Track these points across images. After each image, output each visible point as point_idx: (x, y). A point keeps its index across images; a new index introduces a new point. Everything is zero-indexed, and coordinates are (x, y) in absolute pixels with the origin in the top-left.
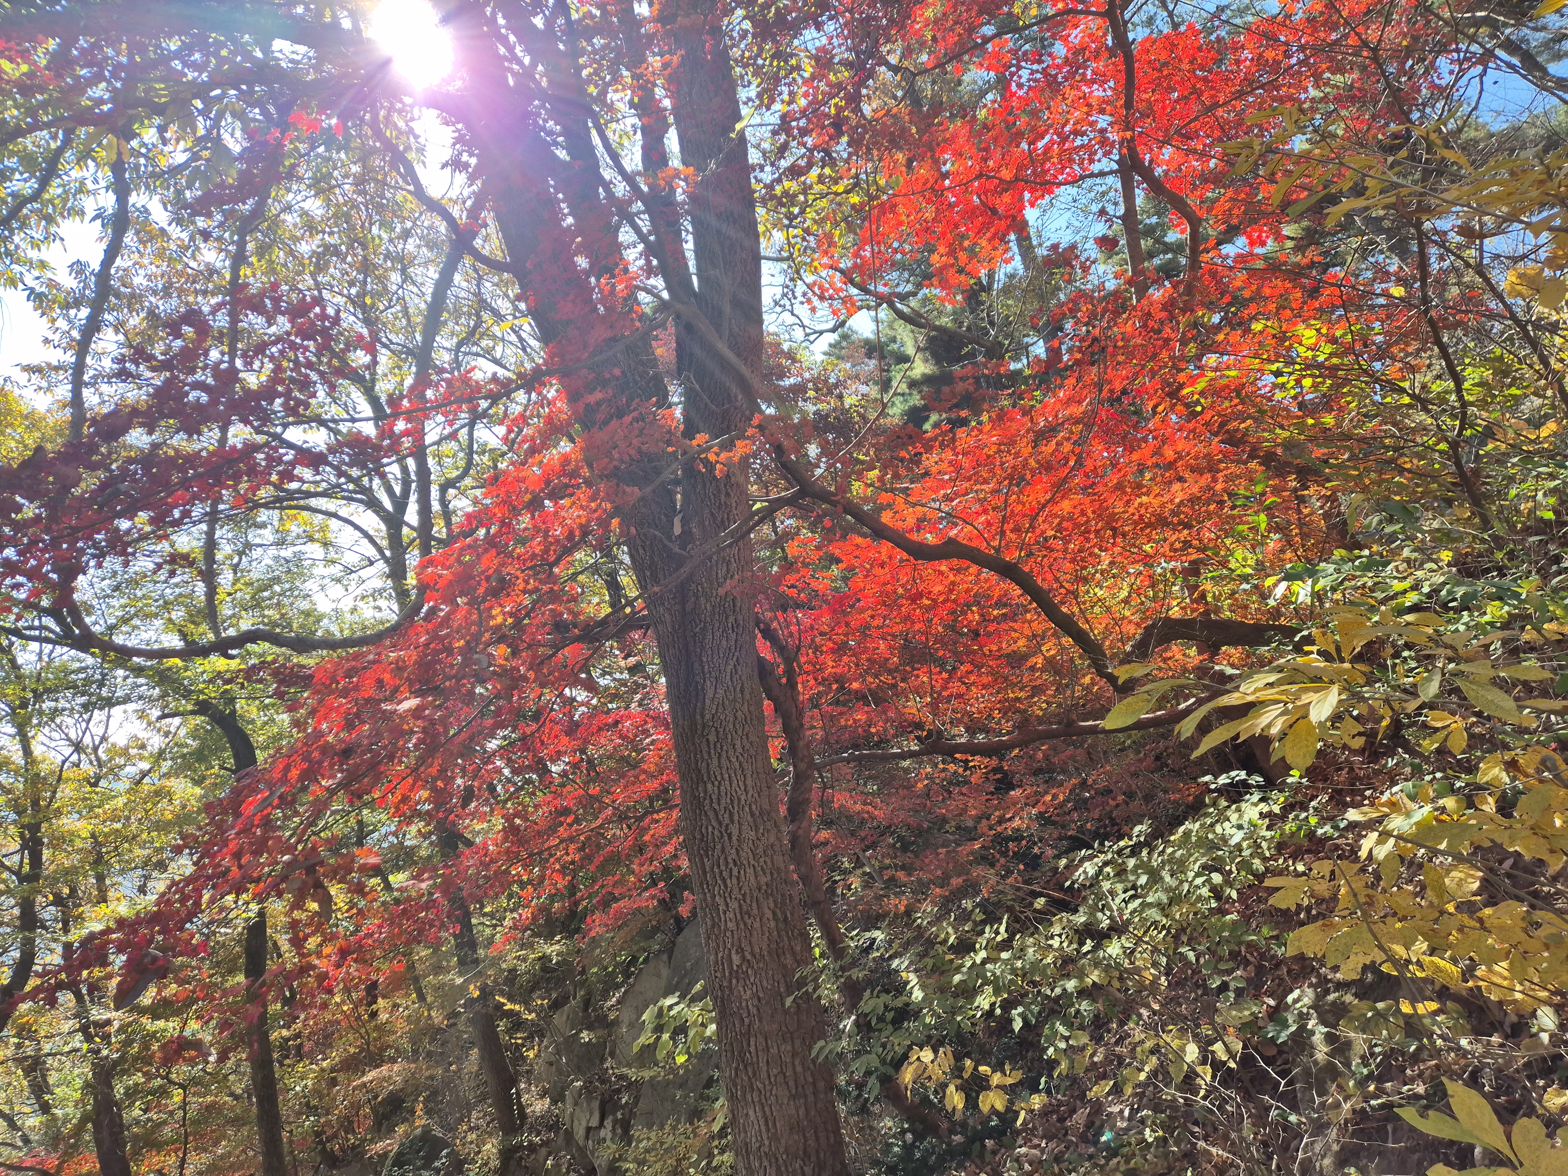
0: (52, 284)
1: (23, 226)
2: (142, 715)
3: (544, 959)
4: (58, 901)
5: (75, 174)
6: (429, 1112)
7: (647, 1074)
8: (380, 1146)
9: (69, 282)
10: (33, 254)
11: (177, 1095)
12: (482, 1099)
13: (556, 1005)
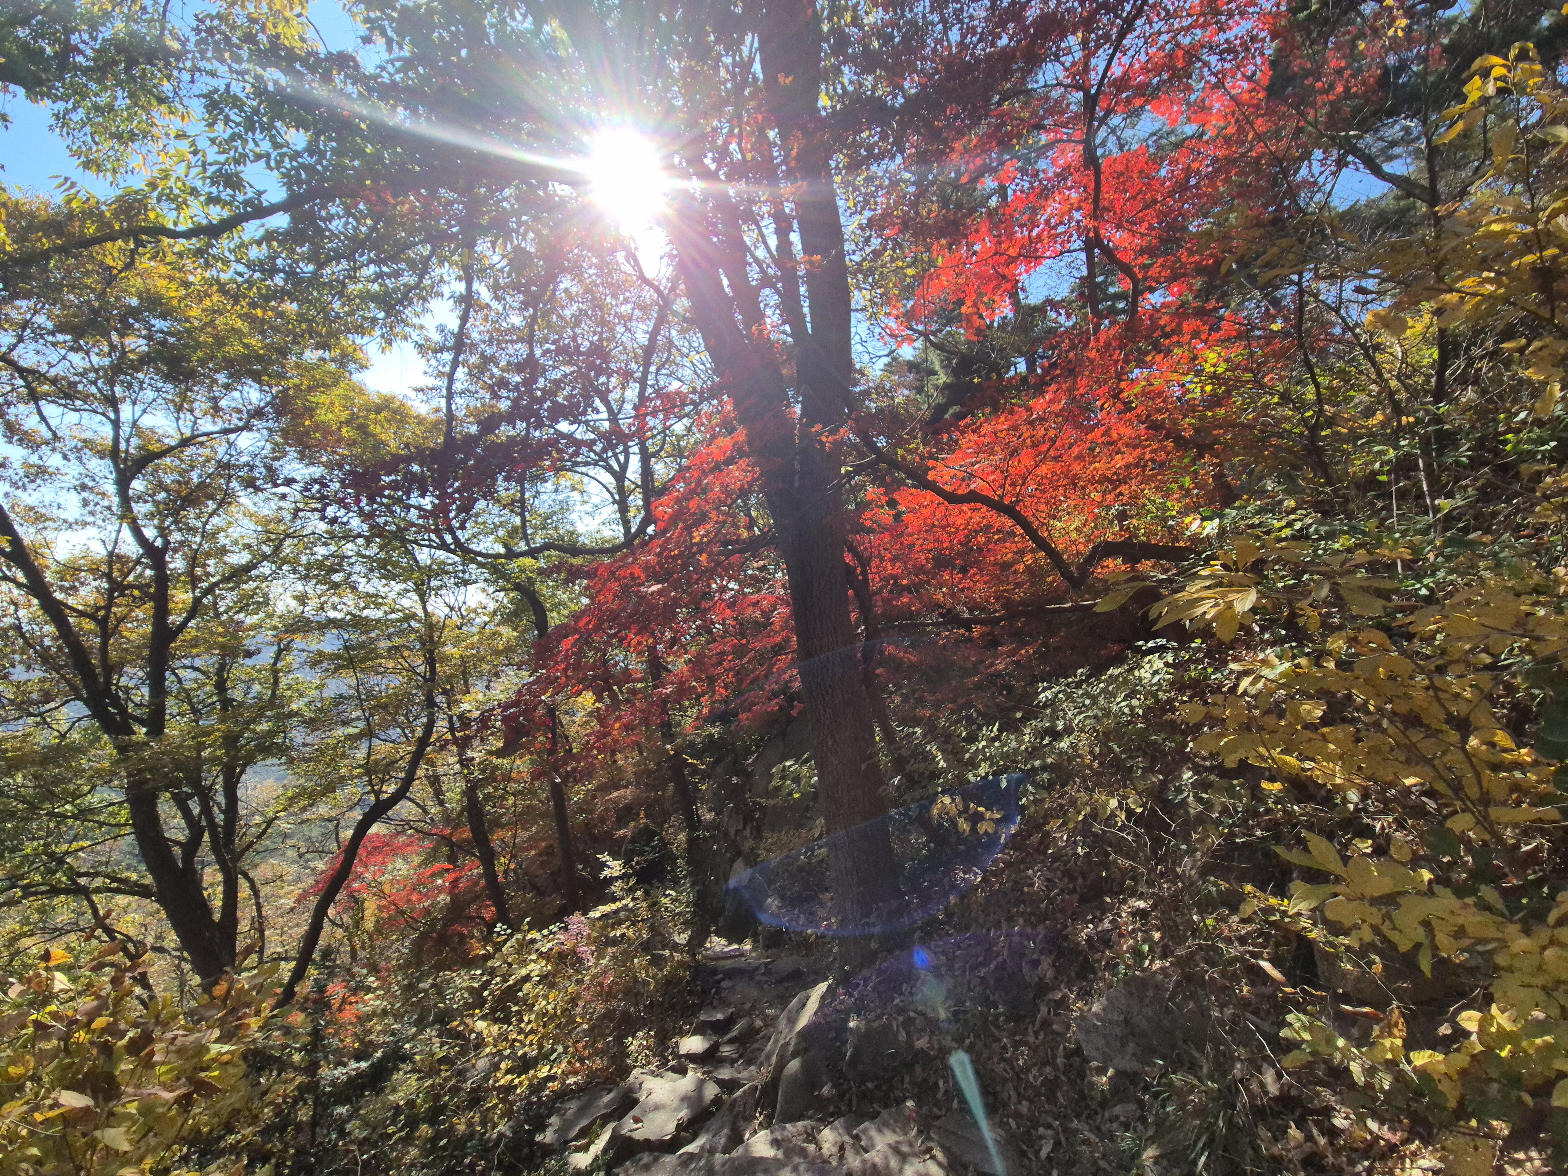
0: (427, 339)
1: (411, 303)
2: (484, 590)
3: (711, 735)
4: (445, 692)
5: (438, 271)
6: (647, 816)
7: (771, 802)
8: (622, 832)
9: (437, 337)
10: (416, 321)
11: (511, 801)
12: (676, 811)
13: (716, 762)
